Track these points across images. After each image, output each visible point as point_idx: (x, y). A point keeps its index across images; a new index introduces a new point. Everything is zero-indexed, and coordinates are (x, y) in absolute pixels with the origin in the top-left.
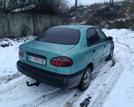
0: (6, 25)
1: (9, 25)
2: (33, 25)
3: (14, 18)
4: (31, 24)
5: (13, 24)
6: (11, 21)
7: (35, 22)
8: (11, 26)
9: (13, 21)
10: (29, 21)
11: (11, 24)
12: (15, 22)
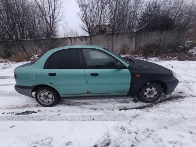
0: (111, 45)
1: (113, 45)
2: (135, 43)
3: (118, 39)
4: (134, 43)
5: (117, 44)
6: (115, 41)
7: (138, 41)
8: (114, 46)
9: (117, 41)
10: (132, 40)
11: (115, 44)
12: (118, 42)
